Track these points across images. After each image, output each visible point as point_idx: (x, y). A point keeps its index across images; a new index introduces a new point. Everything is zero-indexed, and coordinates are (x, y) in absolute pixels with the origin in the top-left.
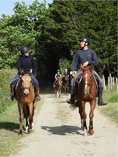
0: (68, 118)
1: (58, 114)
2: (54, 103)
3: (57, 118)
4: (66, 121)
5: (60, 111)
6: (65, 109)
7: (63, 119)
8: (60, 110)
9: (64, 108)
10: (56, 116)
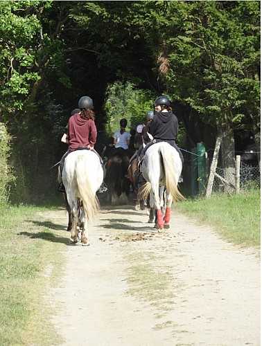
0: (171, 295)
1: (130, 281)
2: (107, 242)
3: (130, 292)
4: (169, 306)
5: (137, 270)
6: (151, 262)
7: (156, 298)
8: (135, 264)
9: (146, 257)
10: (125, 287)
